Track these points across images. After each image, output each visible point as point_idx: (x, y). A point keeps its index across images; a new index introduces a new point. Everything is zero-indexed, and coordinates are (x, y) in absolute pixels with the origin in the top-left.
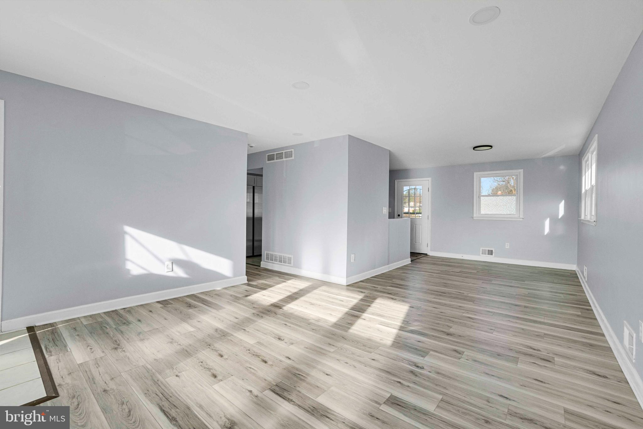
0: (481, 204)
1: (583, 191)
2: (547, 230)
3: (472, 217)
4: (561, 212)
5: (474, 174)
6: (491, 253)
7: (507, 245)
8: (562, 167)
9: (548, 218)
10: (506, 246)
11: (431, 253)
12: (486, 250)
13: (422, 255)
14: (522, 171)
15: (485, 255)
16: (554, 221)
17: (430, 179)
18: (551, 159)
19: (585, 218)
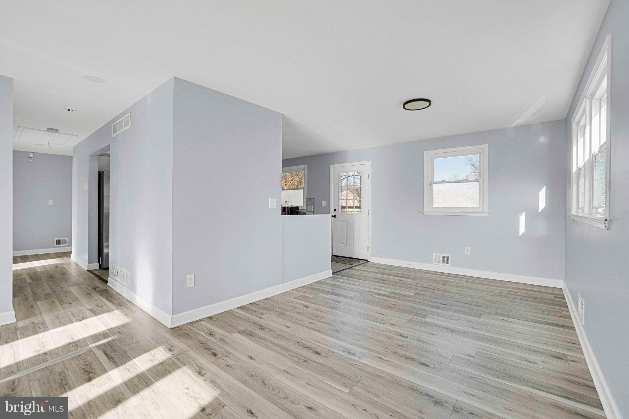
0: (434, 194)
1: (574, 169)
2: (522, 229)
3: (421, 212)
4: (542, 204)
5: (424, 153)
6: (446, 260)
7: (468, 250)
8: (543, 140)
9: (523, 212)
10: (466, 251)
11: (372, 260)
12: (440, 256)
13: (361, 261)
14: (486, 146)
15: (439, 264)
16: (532, 215)
17: (370, 162)
18: (526, 127)
19: (577, 213)
